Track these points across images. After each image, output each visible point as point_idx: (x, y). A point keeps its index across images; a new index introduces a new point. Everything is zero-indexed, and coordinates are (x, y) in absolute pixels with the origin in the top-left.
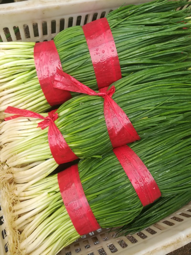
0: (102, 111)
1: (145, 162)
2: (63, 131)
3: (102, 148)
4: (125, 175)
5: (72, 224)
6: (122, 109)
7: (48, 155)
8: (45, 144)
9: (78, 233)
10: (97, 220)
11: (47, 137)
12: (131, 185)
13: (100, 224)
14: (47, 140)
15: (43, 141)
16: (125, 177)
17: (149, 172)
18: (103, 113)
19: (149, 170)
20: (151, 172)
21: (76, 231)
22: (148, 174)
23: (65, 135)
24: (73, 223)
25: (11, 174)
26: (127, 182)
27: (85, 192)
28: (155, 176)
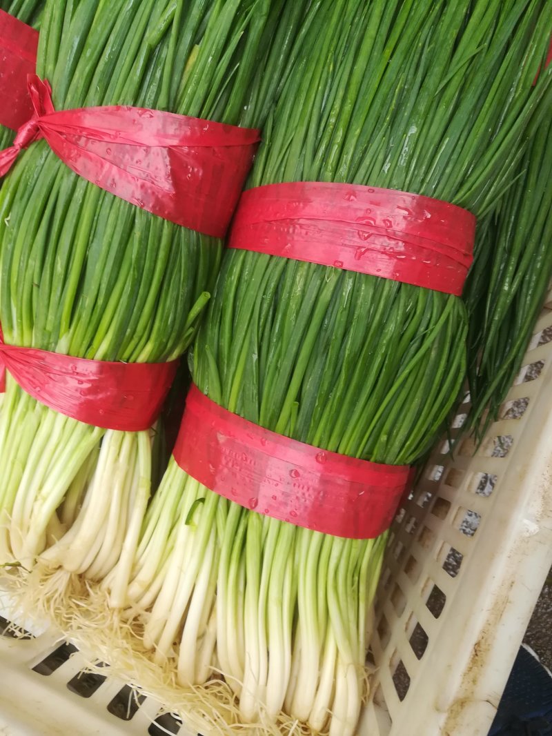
0: (66, 175)
1: (329, 174)
2: (43, 339)
3: (180, 271)
4: (309, 267)
5: (317, 535)
6: (106, 105)
7: (84, 435)
8: (45, 419)
9: (361, 538)
10: (368, 460)
11: (30, 397)
12: (353, 276)
13: (387, 462)
14: (39, 405)
15: (32, 418)
16: (314, 271)
17: (366, 188)
18: (73, 174)
19: (359, 181)
20: (371, 182)
21: (348, 540)
22: (367, 193)
23: (56, 343)
24: (320, 529)
25: (57, 573)
26: (332, 281)
27: (261, 424)
28: (390, 181)
